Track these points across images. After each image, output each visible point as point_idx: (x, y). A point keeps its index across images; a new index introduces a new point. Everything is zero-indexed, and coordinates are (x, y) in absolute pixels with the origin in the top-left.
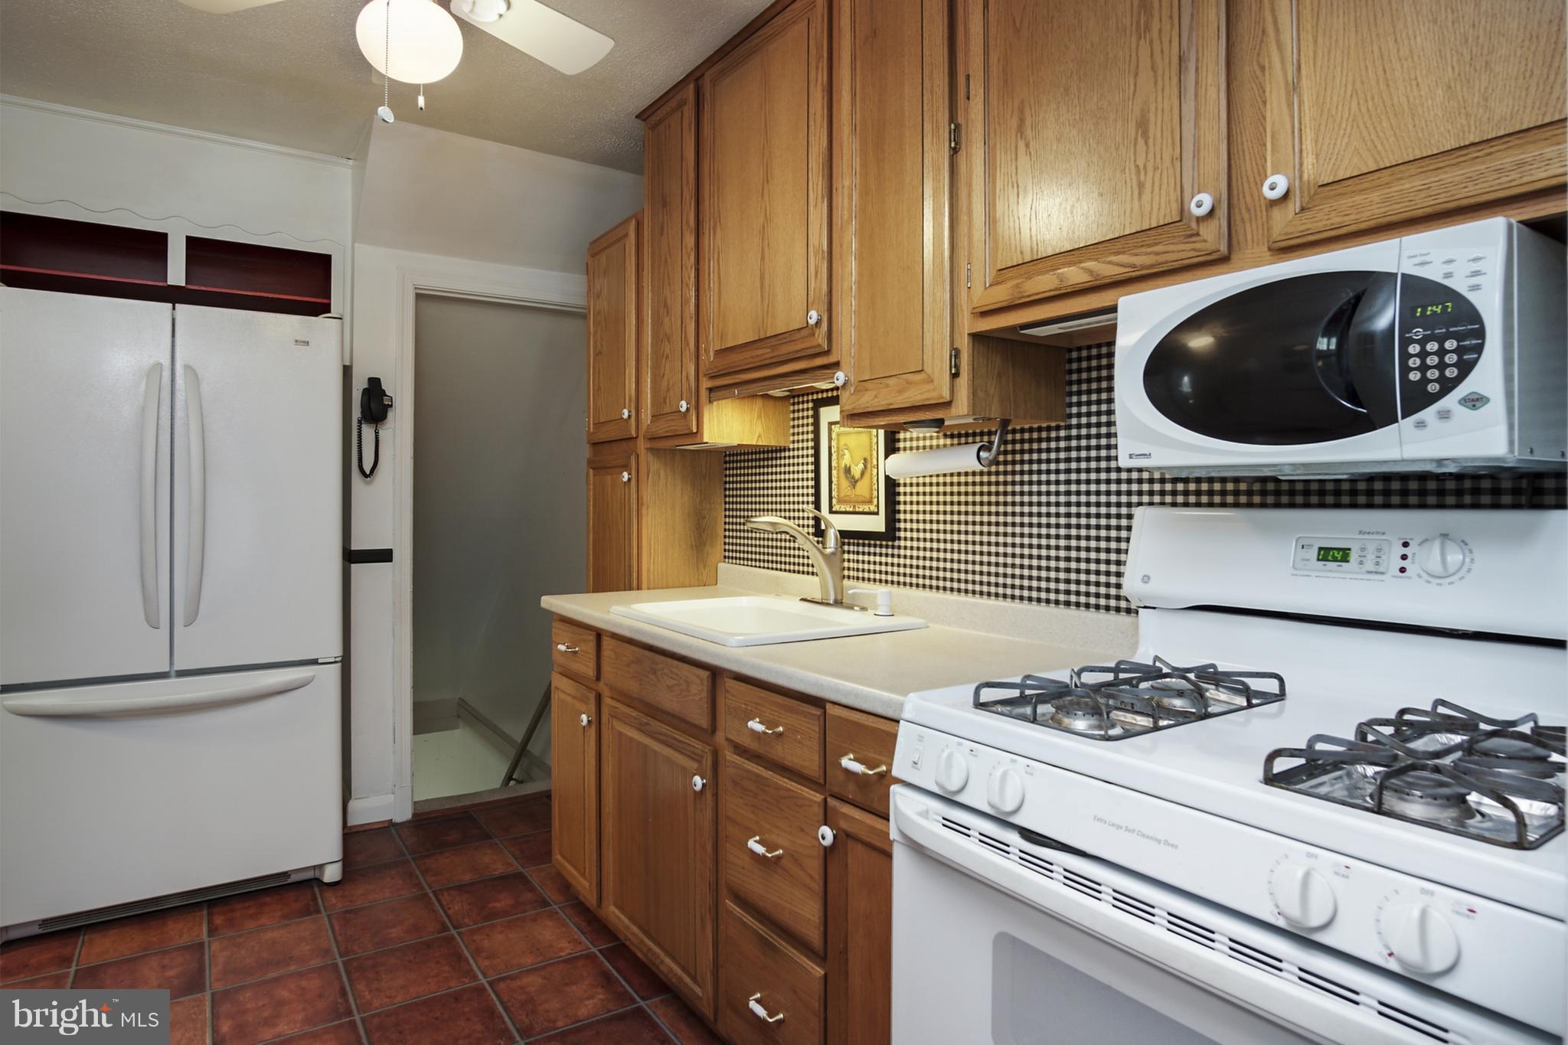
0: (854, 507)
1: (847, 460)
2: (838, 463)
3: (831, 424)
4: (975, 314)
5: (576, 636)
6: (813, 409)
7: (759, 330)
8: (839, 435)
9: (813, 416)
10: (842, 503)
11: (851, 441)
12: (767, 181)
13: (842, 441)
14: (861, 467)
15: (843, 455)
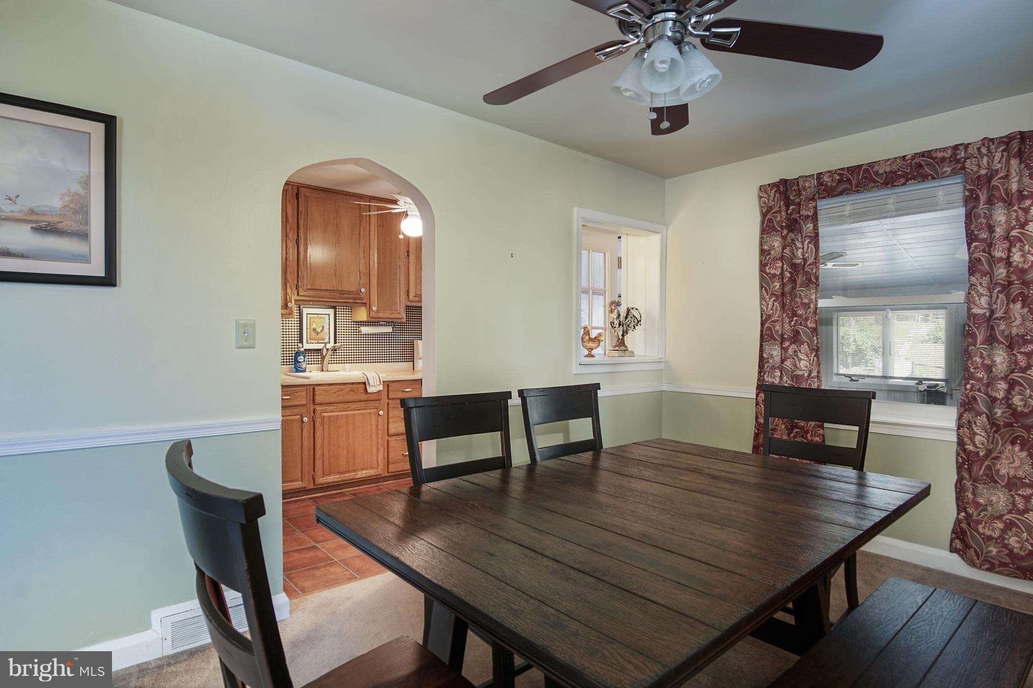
0: (318, 341)
1: (314, 326)
2: (310, 327)
3: (307, 314)
4: (410, 301)
5: (289, 392)
6: (299, 307)
7: (334, 287)
8: (310, 318)
9: (299, 310)
10: (312, 340)
11: (316, 320)
12: (338, 243)
13: (312, 320)
14: (321, 328)
15: (312, 324)
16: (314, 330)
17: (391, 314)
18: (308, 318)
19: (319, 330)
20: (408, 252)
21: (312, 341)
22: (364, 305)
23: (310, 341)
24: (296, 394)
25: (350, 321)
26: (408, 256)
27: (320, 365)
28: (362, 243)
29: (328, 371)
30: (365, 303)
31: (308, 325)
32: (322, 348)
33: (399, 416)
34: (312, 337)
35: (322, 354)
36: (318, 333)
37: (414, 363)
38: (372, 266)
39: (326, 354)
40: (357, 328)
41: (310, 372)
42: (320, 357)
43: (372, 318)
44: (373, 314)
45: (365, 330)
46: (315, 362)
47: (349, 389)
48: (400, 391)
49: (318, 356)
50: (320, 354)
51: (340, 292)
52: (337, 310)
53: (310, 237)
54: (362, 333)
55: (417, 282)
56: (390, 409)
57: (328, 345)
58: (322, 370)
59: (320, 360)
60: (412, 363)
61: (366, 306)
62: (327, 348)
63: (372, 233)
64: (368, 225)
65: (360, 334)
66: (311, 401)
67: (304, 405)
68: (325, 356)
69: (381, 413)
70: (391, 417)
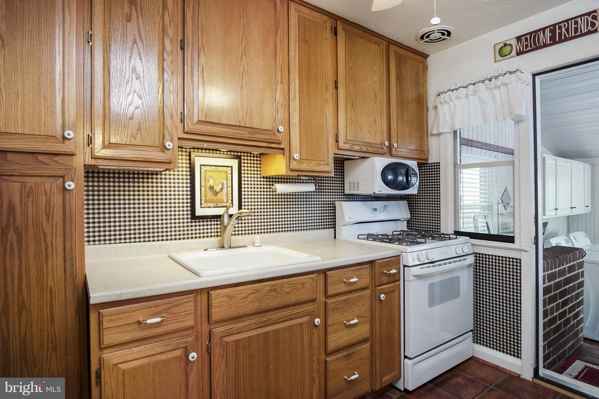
0: (216, 204)
1: (211, 183)
2: (205, 184)
3: (201, 165)
4: (338, 149)
5: (161, 308)
6: (190, 156)
7: (240, 122)
8: (205, 171)
9: (190, 160)
10: (210, 202)
11: (214, 175)
12: (245, 55)
13: (208, 174)
14: (220, 186)
15: (209, 181)
16: (212, 188)
17: (318, 166)
18: (202, 171)
19: (218, 188)
20: (336, 82)
21: (209, 205)
22: (282, 151)
23: (205, 205)
24: (176, 310)
25: (259, 176)
26: (336, 88)
27: (219, 238)
28: (279, 60)
29: (230, 247)
30: (283, 149)
31: (203, 181)
32: (222, 214)
33: (340, 322)
34: (208, 199)
35: (222, 223)
36: (216, 193)
37: (335, 230)
38: (293, 97)
39: (228, 224)
40: (271, 186)
41: (206, 250)
42: (219, 226)
43: (292, 170)
44: (294, 165)
45: (281, 188)
46: (213, 234)
47: (268, 288)
48: (341, 282)
49: (217, 225)
50: (219, 223)
51: (249, 130)
52: (243, 161)
53: (202, 38)
54: (277, 193)
55: (348, 123)
56: (329, 312)
57: (231, 209)
58: (223, 247)
59: (219, 230)
60: (333, 230)
61: (284, 154)
62: (230, 213)
63: (292, 49)
64: (286, 37)
65: (274, 193)
66: (205, 318)
67: (191, 328)
68: (227, 225)
69: (317, 321)
70: (330, 325)
